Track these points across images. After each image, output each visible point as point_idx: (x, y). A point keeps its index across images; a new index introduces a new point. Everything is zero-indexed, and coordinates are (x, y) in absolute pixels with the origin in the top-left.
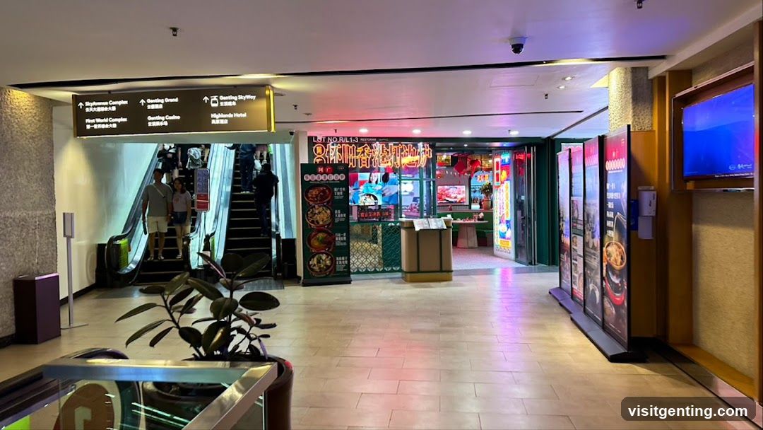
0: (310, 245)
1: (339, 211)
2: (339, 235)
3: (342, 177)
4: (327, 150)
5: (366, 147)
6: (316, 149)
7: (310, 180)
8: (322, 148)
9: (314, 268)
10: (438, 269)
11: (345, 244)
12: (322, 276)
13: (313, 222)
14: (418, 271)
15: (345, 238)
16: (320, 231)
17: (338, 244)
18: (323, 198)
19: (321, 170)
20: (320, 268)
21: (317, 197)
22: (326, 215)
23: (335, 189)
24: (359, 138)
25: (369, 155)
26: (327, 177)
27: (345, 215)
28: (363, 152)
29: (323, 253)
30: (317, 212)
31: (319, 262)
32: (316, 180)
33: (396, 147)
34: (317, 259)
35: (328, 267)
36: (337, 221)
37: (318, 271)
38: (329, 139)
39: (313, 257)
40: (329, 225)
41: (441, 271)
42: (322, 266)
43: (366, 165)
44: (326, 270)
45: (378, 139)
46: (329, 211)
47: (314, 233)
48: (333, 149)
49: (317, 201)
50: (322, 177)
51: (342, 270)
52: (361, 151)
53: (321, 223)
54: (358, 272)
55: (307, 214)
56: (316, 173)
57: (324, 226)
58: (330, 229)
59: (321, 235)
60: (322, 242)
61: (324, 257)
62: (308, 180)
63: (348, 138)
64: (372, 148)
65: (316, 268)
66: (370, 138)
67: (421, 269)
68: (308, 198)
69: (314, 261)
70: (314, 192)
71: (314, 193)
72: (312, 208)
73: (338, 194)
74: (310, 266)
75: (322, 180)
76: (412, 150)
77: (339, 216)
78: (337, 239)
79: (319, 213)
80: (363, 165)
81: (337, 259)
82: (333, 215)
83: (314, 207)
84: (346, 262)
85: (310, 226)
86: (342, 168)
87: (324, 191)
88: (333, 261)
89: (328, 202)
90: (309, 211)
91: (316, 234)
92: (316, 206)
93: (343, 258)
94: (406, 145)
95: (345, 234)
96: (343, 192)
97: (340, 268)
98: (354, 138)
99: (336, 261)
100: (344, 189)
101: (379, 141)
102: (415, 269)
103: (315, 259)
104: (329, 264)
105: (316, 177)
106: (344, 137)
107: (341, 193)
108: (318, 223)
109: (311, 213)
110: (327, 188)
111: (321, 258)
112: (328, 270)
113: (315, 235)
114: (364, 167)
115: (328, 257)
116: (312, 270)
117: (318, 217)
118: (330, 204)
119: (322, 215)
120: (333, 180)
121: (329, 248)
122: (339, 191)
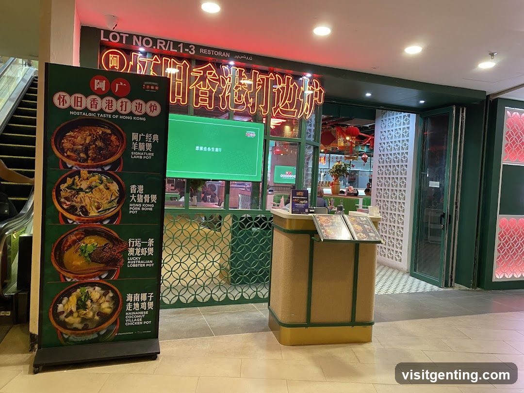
0: (61, 264)
1: (141, 188)
2: (138, 242)
3: (152, 109)
4: (131, 63)
5: (210, 68)
6: (107, 57)
7: (70, 108)
8: (121, 56)
9: (70, 320)
10: (347, 318)
11: (150, 263)
12: (91, 337)
13: (72, 210)
14: (309, 323)
15: (151, 251)
16: (89, 233)
17: (134, 263)
18: (102, 154)
19: (100, 85)
20: (84, 320)
21: (86, 150)
22: (107, 193)
23: (135, 136)
24: (198, 47)
25: (213, 85)
26: (117, 105)
27: (154, 198)
28: (203, 78)
29: (93, 285)
30: (84, 185)
31: (81, 305)
32: (86, 110)
33: (264, 77)
34: (79, 299)
35: (104, 317)
36: (134, 209)
37: (80, 326)
38: (135, 38)
39: (68, 294)
40: (112, 218)
41: (353, 323)
42: (90, 315)
43: (206, 104)
44: (100, 323)
45: (233, 54)
46: (115, 187)
47: (74, 238)
48: (143, 63)
49: (86, 160)
50: (102, 104)
51: (139, 322)
52: (198, 75)
53: (93, 213)
54: (179, 304)
55: (58, 191)
56: (88, 91)
57: (101, 221)
58: (117, 228)
59: (91, 243)
60: (94, 257)
61: (96, 293)
62: (66, 106)
63: (176, 44)
64: (220, 72)
65: (74, 321)
66: (218, 50)
67: (314, 318)
68: (62, 151)
69: (69, 304)
70: (80, 138)
71: (79, 140)
72: (72, 176)
73: (142, 146)
74: (56, 315)
75: (102, 111)
76: (291, 86)
77: (140, 199)
78: (131, 251)
79: (91, 188)
80: (201, 103)
81: (129, 297)
82: (124, 196)
83: (78, 173)
84: (151, 305)
85: (65, 219)
86: (154, 87)
87: (105, 138)
88: (118, 302)
89: (114, 165)
90: (64, 181)
91: (80, 239)
92: (84, 172)
93: (144, 296)
94: (282, 75)
95: (151, 242)
96: (154, 144)
97: (135, 318)
98: (186, 45)
99: (125, 303)
100: (156, 137)
101: (236, 60)
102: (302, 319)
103: (73, 299)
104: (108, 311)
105: (87, 102)
106: (166, 41)
107: (149, 146)
108: (86, 212)
109: (69, 187)
110: (115, 132)
111: (88, 296)
112: (106, 325)
113: (74, 242)
114: (203, 107)
115: (105, 295)
116: (64, 325)
117: (85, 199)
118: (119, 169)
119: (96, 195)
120: (131, 114)
121: (111, 273)
122: (143, 140)
